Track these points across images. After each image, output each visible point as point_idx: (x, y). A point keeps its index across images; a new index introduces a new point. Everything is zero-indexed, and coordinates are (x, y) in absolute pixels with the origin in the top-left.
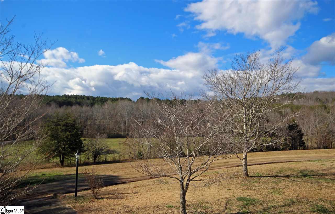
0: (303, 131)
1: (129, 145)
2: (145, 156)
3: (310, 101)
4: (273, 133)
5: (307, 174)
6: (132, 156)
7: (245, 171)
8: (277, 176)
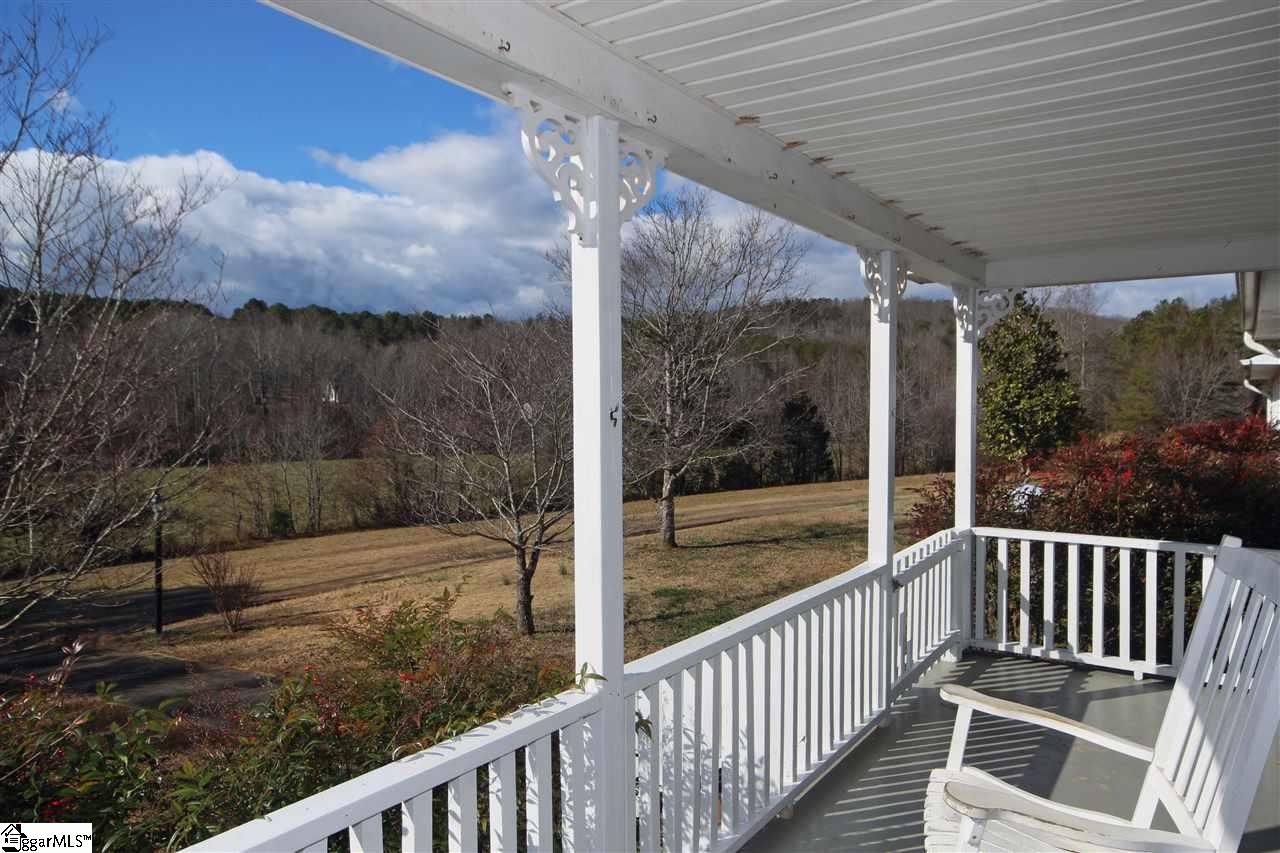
0: (830, 426)
1: (232, 487)
2: (300, 524)
3: (853, 329)
4: (744, 422)
5: (823, 533)
6: (246, 526)
7: (668, 534)
8: (751, 542)
